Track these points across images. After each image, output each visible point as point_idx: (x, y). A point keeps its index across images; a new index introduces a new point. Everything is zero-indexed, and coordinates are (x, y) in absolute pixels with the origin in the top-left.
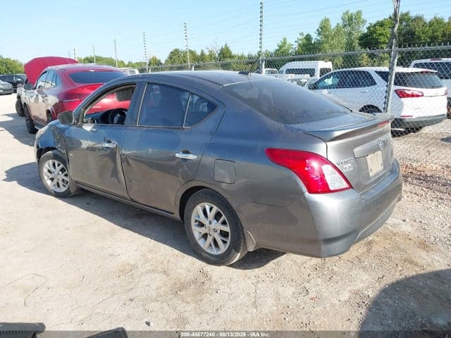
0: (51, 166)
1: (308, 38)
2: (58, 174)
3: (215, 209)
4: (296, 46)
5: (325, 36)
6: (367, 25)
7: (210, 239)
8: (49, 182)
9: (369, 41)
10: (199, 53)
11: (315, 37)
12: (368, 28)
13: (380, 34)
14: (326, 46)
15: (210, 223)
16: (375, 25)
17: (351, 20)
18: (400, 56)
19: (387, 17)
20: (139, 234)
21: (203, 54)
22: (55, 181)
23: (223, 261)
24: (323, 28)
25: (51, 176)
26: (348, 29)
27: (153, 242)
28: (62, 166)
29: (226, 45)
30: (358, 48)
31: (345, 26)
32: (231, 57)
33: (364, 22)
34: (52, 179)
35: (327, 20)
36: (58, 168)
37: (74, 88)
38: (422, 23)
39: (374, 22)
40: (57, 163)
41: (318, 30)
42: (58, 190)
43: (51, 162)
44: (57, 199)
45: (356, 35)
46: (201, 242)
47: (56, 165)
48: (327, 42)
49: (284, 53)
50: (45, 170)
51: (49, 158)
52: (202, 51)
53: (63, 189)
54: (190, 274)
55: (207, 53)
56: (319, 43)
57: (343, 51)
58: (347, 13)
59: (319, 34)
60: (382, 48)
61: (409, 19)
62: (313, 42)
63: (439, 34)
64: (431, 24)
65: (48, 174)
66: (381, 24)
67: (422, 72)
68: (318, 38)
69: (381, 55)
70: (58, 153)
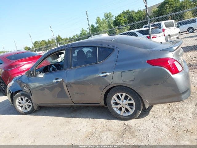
0: (20, 99)
1: (93, 26)
2: (25, 103)
3: (124, 94)
4: (88, 30)
5: (100, 24)
6: (115, 17)
7: (123, 109)
8: (20, 108)
9: (117, 23)
10: (47, 41)
11: (95, 25)
12: (115, 18)
13: (121, 20)
14: (101, 28)
15: (123, 102)
16: (117, 17)
17: (108, 16)
18: (130, 27)
19: (121, 13)
20: (82, 118)
21: (49, 41)
22: (24, 107)
23: (133, 117)
24: (98, 21)
25: (21, 105)
26: (107, 20)
27: (92, 120)
28: (26, 98)
29: (58, 35)
30: (113, 27)
31: (106, 19)
32: (62, 40)
33: (113, 16)
34: (22, 107)
35: (98, 18)
36: (24, 100)
37: (12, 63)
38: (135, 13)
39: (117, 16)
40: (23, 97)
41: (96, 22)
42: (26, 111)
43: (20, 98)
44: (27, 115)
45: (111, 22)
46: (118, 112)
47: (23, 99)
48: (101, 27)
49: (84, 34)
50: (17, 103)
51: (18, 96)
52: (48, 40)
53: (29, 110)
54: (121, 127)
55: (51, 40)
56: (98, 27)
57: (108, 29)
58: (106, 14)
59: (97, 24)
60: (123, 25)
61: (130, 12)
62: (95, 27)
63: (142, 16)
64: (138, 13)
65: (19, 104)
66: (120, 16)
67: (154, 28)
68: (97, 25)
69: (123, 28)
70: (23, 93)
